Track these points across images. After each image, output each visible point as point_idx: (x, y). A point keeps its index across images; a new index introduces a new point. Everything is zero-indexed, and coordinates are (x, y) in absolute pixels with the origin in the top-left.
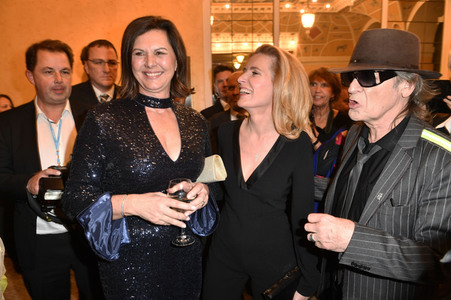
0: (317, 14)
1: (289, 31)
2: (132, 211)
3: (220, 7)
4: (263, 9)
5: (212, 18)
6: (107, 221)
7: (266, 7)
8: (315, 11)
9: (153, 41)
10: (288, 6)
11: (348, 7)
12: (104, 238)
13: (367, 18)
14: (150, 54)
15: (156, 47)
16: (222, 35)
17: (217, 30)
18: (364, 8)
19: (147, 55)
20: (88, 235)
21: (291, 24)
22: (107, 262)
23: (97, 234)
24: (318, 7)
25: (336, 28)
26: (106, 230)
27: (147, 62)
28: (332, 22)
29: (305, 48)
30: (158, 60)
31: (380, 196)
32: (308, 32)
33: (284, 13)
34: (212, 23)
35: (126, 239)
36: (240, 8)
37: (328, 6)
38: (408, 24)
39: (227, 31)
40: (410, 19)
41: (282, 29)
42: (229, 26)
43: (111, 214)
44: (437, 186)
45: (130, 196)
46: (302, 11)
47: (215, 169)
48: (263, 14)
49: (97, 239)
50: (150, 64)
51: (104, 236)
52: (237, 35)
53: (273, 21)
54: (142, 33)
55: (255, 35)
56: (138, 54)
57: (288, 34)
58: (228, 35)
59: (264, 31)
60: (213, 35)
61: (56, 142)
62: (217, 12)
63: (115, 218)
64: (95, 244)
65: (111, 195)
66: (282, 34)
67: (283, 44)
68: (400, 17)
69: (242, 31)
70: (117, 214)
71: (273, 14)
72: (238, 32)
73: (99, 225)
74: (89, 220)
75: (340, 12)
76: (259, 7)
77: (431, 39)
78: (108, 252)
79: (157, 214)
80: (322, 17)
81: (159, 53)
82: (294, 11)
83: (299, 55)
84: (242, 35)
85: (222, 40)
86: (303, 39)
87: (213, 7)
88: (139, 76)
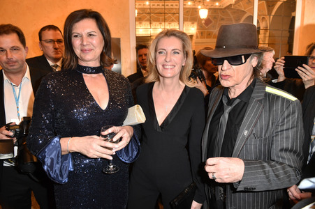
0: (209, 9)
1: (190, 21)
2: (75, 149)
3: (142, 4)
4: (172, 5)
5: (136, 11)
6: (58, 157)
7: (174, 4)
8: (208, 7)
9: (86, 27)
10: (190, 3)
11: (231, 5)
12: (56, 168)
13: (244, 13)
14: (85, 36)
15: (88, 30)
16: (144, 23)
17: (139, 19)
18: (242, 6)
19: (82, 36)
20: (46, 168)
21: (192, 15)
22: (60, 184)
23: (51, 167)
24: (210, 5)
25: (222, 19)
26: (58, 163)
27: (83, 42)
28: (220, 15)
29: (202, 33)
30: (90, 40)
31: (246, 133)
32: (203, 22)
33: (187, 8)
34: (136, 15)
35: (71, 168)
36: (156, 4)
37: (217, 4)
38: (272, 17)
39: (147, 20)
40: (273, 14)
41: (185, 20)
42: (148, 17)
43: (60, 151)
44: (283, 121)
45: (73, 138)
46: (199, 7)
47: (136, 115)
48: (172, 9)
49: (52, 169)
50: (85, 43)
51: (57, 167)
52: (154, 23)
53: (179, 13)
54: (78, 21)
55: (167, 23)
56: (76, 36)
57: (190, 23)
58: (148, 23)
59: (173, 21)
60: (137, 23)
61: (17, 100)
62: (140, 7)
63: (63, 153)
64: (51, 173)
65: (60, 138)
66: (186, 23)
67: (186, 30)
68: (266, 12)
69: (158, 20)
70: (64, 151)
71: (179, 9)
72: (154, 21)
73: (52, 159)
74: (45, 156)
75: (225, 8)
76: (170, 4)
77: (287, 27)
78: (60, 178)
79: (91, 151)
80: (213, 11)
81: (91, 35)
82: (194, 7)
83: (197, 37)
84: (158, 23)
85: (143, 27)
86: (200, 27)
87: (137, 4)
88: (78, 52)
